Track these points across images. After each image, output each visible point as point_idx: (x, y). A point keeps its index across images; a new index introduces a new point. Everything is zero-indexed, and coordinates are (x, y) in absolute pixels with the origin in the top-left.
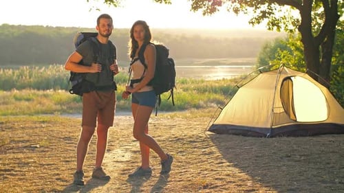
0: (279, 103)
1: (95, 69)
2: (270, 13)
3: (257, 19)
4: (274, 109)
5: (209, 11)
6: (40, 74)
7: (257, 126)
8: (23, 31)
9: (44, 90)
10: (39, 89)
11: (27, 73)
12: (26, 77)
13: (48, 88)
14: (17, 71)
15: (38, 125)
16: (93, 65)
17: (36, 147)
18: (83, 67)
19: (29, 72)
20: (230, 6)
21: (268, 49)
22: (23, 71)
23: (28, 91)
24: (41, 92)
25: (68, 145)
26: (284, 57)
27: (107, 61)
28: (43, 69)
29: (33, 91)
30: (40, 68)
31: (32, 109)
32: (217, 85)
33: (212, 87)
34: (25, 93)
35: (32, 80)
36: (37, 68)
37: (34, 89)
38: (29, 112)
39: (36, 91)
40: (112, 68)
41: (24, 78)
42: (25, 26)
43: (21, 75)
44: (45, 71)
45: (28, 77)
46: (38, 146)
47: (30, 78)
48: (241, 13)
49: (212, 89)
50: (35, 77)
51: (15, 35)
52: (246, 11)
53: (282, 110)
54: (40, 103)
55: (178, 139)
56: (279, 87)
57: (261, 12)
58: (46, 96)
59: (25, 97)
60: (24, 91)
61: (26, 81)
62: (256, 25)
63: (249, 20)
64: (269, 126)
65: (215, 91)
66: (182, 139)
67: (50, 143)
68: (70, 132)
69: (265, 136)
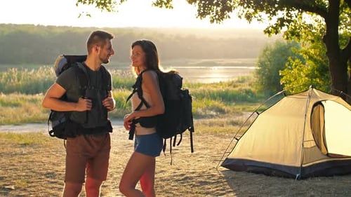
0: (309, 136)
1: (83, 105)
2: (289, 21)
3: (274, 28)
4: (305, 144)
5: (217, 17)
6: (29, 77)
7: (282, 163)
8: (13, 30)
9: (32, 94)
10: (27, 94)
11: (15, 75)
12: (14, 80)
13: (37, 92)
14: (5, 73)
15: (18, 150)
16: (81, 100)
17: (11, 189)
18: (68, 104)
19: (18, 75)
20: (241, 12)
21: (268, 52)
22: (11, 73)
23: (16, 96)
24: (30, 97)
25: (50, 186)
26: (296, 66)
27: (99, 94)
28: (33, 71)
29: (21, 96)
30: (29, 71)
31: (18, 117)
32: (215, 89)
33: (209, 92)
34: (13, 97)
35: (20, 83)
36: (26, 70)
37: (22, 93)
38: (14, 121)
39: (24, 96)
40: (106, 103)
41: (12, 81)
42: (16, 25)
43: (9, 77)
44: (34, 73)
45: (16, 80)
46: (13, 187)
47: (19, 80)
48: (254, 20)
49: (210, 94)
50: (24, 80)
51: (6, 33)
52: (259, 18)
53: (313, 144)
54: (27, 111)
55: (185, 179)
56: (309, 115)
57: (279, 19)
58: (34, 101)
59: (13, 102)
60: (11, 95)
61: (14, 84)
62: (273, 35)
63: (265, 28)
64: (298, 164)
65: (213, 96)
66: (191, 178)
67: (28, 182)
68: (54, 164)
69: (294, 177)
